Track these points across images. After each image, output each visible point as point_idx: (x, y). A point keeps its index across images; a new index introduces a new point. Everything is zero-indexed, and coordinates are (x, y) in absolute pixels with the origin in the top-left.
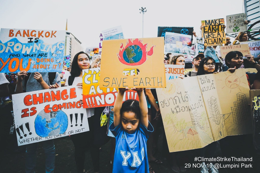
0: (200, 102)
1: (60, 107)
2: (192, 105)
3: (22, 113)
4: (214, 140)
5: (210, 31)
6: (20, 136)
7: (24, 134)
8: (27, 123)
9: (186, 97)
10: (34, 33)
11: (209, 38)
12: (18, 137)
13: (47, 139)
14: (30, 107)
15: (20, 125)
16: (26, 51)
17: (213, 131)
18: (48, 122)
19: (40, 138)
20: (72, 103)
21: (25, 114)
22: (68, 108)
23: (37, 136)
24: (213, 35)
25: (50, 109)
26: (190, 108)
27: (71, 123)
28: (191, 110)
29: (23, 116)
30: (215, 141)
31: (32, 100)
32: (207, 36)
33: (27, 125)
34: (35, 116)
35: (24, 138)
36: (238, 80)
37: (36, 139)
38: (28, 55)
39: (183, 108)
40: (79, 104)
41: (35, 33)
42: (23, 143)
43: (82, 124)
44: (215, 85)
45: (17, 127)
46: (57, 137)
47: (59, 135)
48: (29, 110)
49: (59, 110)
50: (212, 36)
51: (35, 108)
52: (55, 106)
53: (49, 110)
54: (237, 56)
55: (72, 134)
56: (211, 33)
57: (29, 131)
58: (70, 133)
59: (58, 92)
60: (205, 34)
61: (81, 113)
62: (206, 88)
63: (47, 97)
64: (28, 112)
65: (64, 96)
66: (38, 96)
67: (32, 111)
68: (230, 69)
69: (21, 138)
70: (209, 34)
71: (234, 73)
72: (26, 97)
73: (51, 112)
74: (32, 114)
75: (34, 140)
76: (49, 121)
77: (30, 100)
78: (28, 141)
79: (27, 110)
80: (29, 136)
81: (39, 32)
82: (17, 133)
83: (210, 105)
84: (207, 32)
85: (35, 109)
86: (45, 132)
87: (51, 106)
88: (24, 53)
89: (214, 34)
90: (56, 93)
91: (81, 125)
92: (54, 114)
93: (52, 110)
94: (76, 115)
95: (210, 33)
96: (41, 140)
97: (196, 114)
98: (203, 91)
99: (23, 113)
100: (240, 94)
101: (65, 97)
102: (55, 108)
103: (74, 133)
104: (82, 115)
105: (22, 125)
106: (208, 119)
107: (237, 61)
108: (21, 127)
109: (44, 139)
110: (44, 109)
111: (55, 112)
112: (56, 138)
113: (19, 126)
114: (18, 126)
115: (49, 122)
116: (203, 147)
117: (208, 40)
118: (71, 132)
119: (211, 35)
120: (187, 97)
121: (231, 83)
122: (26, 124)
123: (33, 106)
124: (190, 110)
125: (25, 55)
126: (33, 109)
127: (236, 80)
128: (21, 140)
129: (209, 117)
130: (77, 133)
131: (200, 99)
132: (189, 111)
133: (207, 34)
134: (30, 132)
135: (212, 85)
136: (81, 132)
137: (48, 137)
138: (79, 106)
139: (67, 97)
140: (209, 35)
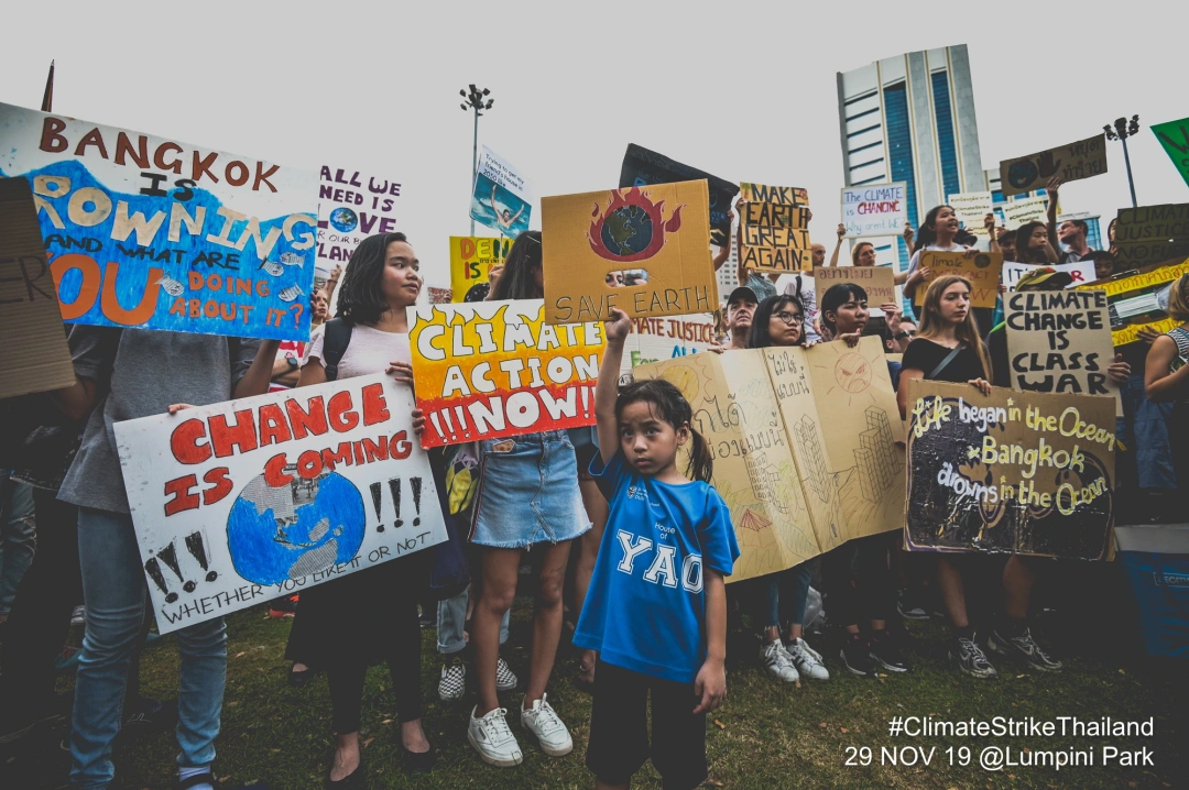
0: (775, 429)
1: (327, 458)
2: (752, 437)
3: (166, 495)
4: (820, 549)
5: (765, 223)
6: (165, 590)
7: (182, 580)
8: (193, 535)
9: (731, 410)
10: (170, 157)
11: (762, 244)
12: (157, 596)
13: (284, 592)
14: (199, 470)
15: (160, 545)
16: (134, 231)
17: (816, 520)
18: (285, 523)
19: (256, 589)
20: (376, 442)
21: (180, 497)
22: (360, 461)
23: (242, 582)
24: (775, 237)
25: (290, 472)
26: (746, 446)
27: (379, 518)
28: (748, 451)
29: (170, 509)
30: (824, 551)
31: (208, 438)
32: (755, 236)
33: (195, 544)
34: (226, 503)
35: (185, 598)
36: (867, 369)
37: (239, 595)
38: (142, 250)
39: (724, 446)
40: (400, 443)
41: (179, 156)
42: (180, 619)
43: (421, 516)
44: (807, 383)
45: (151, 556)
46: (326, 579)
47: (335, 569)
48: (200, 479)
49: (326, 471)
50: (771, 239)
51: (226, 471)
52: (307, 456)
53: (285, 473)
54: (852, 299)
55: (386, 558)
56: (768, 227)
57: (204, 564)
58: (374, 556)
59: (316, 402)
60: (750, 229)
61: (413, 477)
62: (788, 387)
63: (272, 423)
64: (192, 491)
65: (342, 416)
66: (231, 421)
67: (213, 485)
68: (845, 335)
69: (172, 598)
70: (765, 231)
71: (855, 348)
72: (181, 429)
73: (294, 483)
74: (212, 497)
75: (228, 600)
76: (287, 518)
77: (200, 442)
78: (203, 607)
79: (191, 480)
80: (204, 589)
81: (196, 154)
82: (151, 582)
83: (802, 439)
84: (755, 222)
85: (225, 476)
86: (274, 564)
87: (292, 459)
88: (124, 240)
89: (777, 233)
90: (306, 408)
91: (417, 522)
92: (309, 488)
93: (296, 475)
94: (395, 485)
95: (765, 227)
96: (259, 599)
97: (763, 466)
98: (782, 396)
99: (173, 496)
100: (873, 409)
101: (345, 421)
102: (309, 466)
103: (394, 554)
104: (416, 483)
105: (171, 544)
106: (801, 482)
107: (852, 312)
108: (169, 555)
109: (270, 592)
110: (264, 471)
111: (311, 480)
112: (323, 581)
113: (156, 552)
114: (151, 551)
115: (288, 523)
116: (789, 567)
117: (760, 250)
118: (381, 551)
119: (770, 235)
120: (735, 412)
121: (850, 377)
122: (187, 539)
123: (213, 462)
124: (744, 452)
125: (127, 248)
126: (216, 475)
127: (861, 370)
128: (172, 608)
129: (804, 477)
130: (404, 552)
131: (772, 419)
132: (742, 455)
133: (755, 231)
134: (210, 570)
135: (802, 381)
136: (420, 546)
137: (290, 583)
138: (401, 449)
139: (353, 419)
140: (762, 236)
